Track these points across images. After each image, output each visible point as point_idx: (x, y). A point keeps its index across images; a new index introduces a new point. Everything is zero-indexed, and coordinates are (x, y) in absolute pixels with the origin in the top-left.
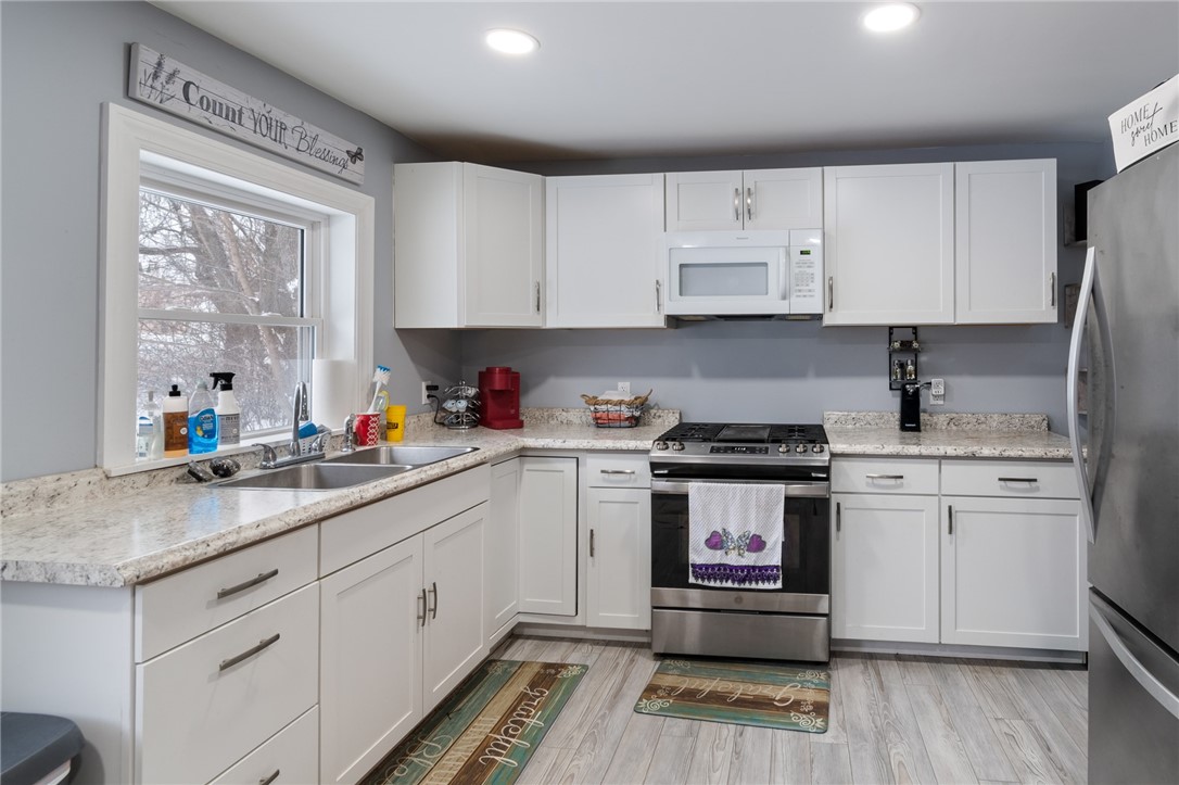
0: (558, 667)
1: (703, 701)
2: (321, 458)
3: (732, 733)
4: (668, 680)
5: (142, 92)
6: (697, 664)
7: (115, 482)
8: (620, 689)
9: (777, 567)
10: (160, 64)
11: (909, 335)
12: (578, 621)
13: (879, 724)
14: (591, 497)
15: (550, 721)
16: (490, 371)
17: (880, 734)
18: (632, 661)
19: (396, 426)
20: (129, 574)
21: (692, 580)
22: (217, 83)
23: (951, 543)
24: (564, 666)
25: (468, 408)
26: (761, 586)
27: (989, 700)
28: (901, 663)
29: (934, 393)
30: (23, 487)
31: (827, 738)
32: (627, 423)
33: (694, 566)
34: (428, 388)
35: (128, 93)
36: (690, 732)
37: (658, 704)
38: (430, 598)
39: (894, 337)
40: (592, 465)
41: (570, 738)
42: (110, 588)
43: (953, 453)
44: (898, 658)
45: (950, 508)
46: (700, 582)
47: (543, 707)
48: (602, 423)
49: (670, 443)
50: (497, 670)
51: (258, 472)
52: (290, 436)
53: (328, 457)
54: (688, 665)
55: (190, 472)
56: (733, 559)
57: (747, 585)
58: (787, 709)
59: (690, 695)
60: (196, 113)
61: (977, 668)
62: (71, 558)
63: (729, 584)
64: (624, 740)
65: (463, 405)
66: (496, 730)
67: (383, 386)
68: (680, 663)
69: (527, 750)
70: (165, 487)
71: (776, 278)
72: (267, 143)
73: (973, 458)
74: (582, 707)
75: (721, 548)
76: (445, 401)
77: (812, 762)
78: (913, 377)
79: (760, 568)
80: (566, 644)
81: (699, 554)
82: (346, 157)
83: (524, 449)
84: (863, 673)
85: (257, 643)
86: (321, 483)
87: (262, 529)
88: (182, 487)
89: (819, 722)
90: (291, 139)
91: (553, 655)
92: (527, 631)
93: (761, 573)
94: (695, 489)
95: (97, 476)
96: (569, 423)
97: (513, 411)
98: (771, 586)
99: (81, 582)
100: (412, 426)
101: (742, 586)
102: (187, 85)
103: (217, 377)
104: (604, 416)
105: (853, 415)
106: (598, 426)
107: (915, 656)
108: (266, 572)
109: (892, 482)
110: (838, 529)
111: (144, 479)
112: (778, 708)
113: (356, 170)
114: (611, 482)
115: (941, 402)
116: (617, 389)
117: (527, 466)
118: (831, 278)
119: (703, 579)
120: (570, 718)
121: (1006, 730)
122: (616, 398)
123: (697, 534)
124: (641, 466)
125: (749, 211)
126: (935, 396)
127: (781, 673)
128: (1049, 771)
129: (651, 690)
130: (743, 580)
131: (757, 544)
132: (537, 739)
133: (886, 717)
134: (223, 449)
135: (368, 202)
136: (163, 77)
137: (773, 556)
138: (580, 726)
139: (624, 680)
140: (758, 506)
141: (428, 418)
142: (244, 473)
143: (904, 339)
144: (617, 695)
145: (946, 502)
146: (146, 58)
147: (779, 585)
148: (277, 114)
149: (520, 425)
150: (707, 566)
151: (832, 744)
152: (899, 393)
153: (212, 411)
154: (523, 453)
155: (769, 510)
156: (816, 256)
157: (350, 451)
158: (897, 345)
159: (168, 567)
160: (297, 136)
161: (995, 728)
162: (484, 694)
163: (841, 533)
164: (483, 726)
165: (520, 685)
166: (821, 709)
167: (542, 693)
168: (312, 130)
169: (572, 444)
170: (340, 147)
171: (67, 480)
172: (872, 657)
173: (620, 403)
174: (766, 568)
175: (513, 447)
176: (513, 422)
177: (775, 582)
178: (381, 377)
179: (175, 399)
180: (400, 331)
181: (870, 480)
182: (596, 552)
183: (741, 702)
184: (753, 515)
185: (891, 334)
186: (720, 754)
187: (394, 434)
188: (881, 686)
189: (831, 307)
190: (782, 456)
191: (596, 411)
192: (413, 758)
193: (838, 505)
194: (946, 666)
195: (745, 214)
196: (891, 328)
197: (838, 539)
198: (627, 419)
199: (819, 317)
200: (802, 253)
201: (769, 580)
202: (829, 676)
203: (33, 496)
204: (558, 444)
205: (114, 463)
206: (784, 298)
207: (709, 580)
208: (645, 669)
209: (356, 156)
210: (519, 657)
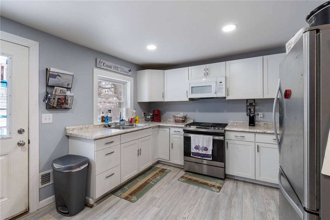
0: (165, 170)
1: (193, 181)
2: (124, 125)
3: (197, 188)
4: (186, 176)
5: (98, 66)
6: (193, 174)
7: (95, 126)
8: (176, 176)
9: (211, 155)
10: (100, 61)
11: (252, 101)
12: (170, 162)
13: (232, 194)
14: (172, 136)
15: (161, 178)
16: (155, 110)
17: (232, 195)
18: (180, 171)
19: (137, 120)
20: (94, 138)
21: (192, 155)
22: (108, 62)
23: (258, 154)
24: (166, 170)
25: (151, 118)
26: (207, 159)
27: (266, 195)
28: (244, 183)
29: (259, 117)
30: (84, 126)
31: (218, 193)
32: (181, 122)
33: (192, 152)
34: (144, 113)
35: (96, 66)
36: (188, 186)
37: (183, 180)
38: (140, 151)
39: (248, 102)
40: (172, 130)
41: (164, 182)
42: (92, 140)
43: (259, 132)
44: (244, 181)
45: (258, 146)
46: (193, 156)
47: (160, 176)
48: (176, 121)
49: (188, 126)
50: (154, 168)
51: (114, 127)
52: (119, 121)
53: (125, 125)
54: (192, 174)
55: (105, 126)
56: (200, 152)
57: (204, 158)
58: (211, 186)
59: (190, 179)
60: (105, 68)
61: (266, 188)
62: (88, 135)
63: (200, 157)
64: (174, 184)
65: (150, 117)
66: (151, 178)
67: (135, 113)
68: (190, 173)
69: (156, 182)
70: (102, 128)
71: (213, 89)
72: (116, 71)
73: (265, 133)
74: (168, 177)
75: (198, 149)
76: (147, 116)
77: (213, 197)
78: (253, 112)
79: (207, 155)
80: (167, 166)
81: (193, 150)
82: (128, 71)
83: (159, 126)
84: (233, 183)
85: (111, 152)
86: (123, 129)
87: (111, 134)
88: (104, 128)
89: (218, 190)
90: (119, 69)
91: (165, 167)
92: (161, 162)
93: (207, 156)
94: (192, 136)
95: (93, 125)
96: (170, 121)
97: (159, 118)
98: (209, 159)
99: (89, 139)
100: (140, 121)
101: (203, 158)
102: (104, 63)
103: (109, 110)
104: (177, 120)
105: (236, 121)
106: (176, 122)
107: (249, 182)
108: (112, 141)
109: (242, 138)
110: (227, 148)
111: (99, 126)
112: (209, 185)
113: (130, 73)
114: (176, 133)
115: (262, 119)
116: (180, 114)
117: (160, 129)
118: (228, 88)
119: (194, 156)
120: (165, 179)
121: (268, 202)
122: (179, 116)
123: (193, 146)
124: (181, 130)
125: (207, 73)
126: (260, 117)
127: (212, 179)
128: (276, 213)
129: (182, 177)
130: (203, 157)
131: (206, 149)
132: (158, 181)
133: (235, 192)
134: (110, 122)
135: (132, 79)
136: (101, 63)
137: (210, 152)
138: (166, 180)
139: (177, 174)
140: (206, 141)
141: (144, 119)
142: (112, 126)
143: (250, 103)
144: (175, 176)
145: (257, 144)
146: (98, 60)
147: (211, 159)
148: (117, 66)
149: (160, 121)
150: (195, 153)
151: (219, 195)
152: (249, 116)
153: (108, 116)
154: (159, 127)
155: (209, 142)
156: (224, 83)
157: (129, 124)
158: (248, 104)
159: (99, 138)
160: (120, 69)
161: (265, 201)
162: (151, 172)
163: (228, 149)
164: (149, 177)
165: (157, 171)
166: (220, 188)
167: (161, 173)
168: (123, 67)
169: (168, 125)
170: (127, 69)
171: (89, 126)
172: (237, 180)
173: (180, 117)
174: (208, 155)
175: (157, 125)
176: (159, 120)
177: (210, 158)
178: (134, 111)
179: (103, 114)
180: (138, 102)
181: (236, 137)
182: (173, 148)
183: (201, 183)
184: (205, 143)
185: (247, 101)
186: (193, 191)
187: (137, 122)
188: (237, 186)
189: (228, 95)
190: (213, 130)
191: (175, 119)
192: (137, 179)
193: (227, 142)
194: (257, 186)
195: (206, 74)
196: (247, 100)
197: (227, 150)
198: (181, 121)
199: (225, 98)
200: (220, 83)
201: (209, 158)
202: (224, 182)
203: (85, 128)
204: (165, 125)
205: (95, 124)
206: (215, 93)
207: (195, 156)
208: (182, 173)
209: (130, 71)
210: (158, 167)
